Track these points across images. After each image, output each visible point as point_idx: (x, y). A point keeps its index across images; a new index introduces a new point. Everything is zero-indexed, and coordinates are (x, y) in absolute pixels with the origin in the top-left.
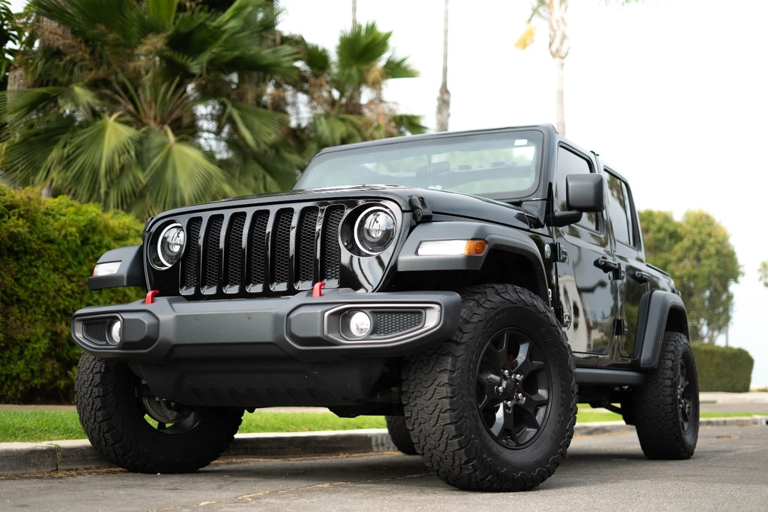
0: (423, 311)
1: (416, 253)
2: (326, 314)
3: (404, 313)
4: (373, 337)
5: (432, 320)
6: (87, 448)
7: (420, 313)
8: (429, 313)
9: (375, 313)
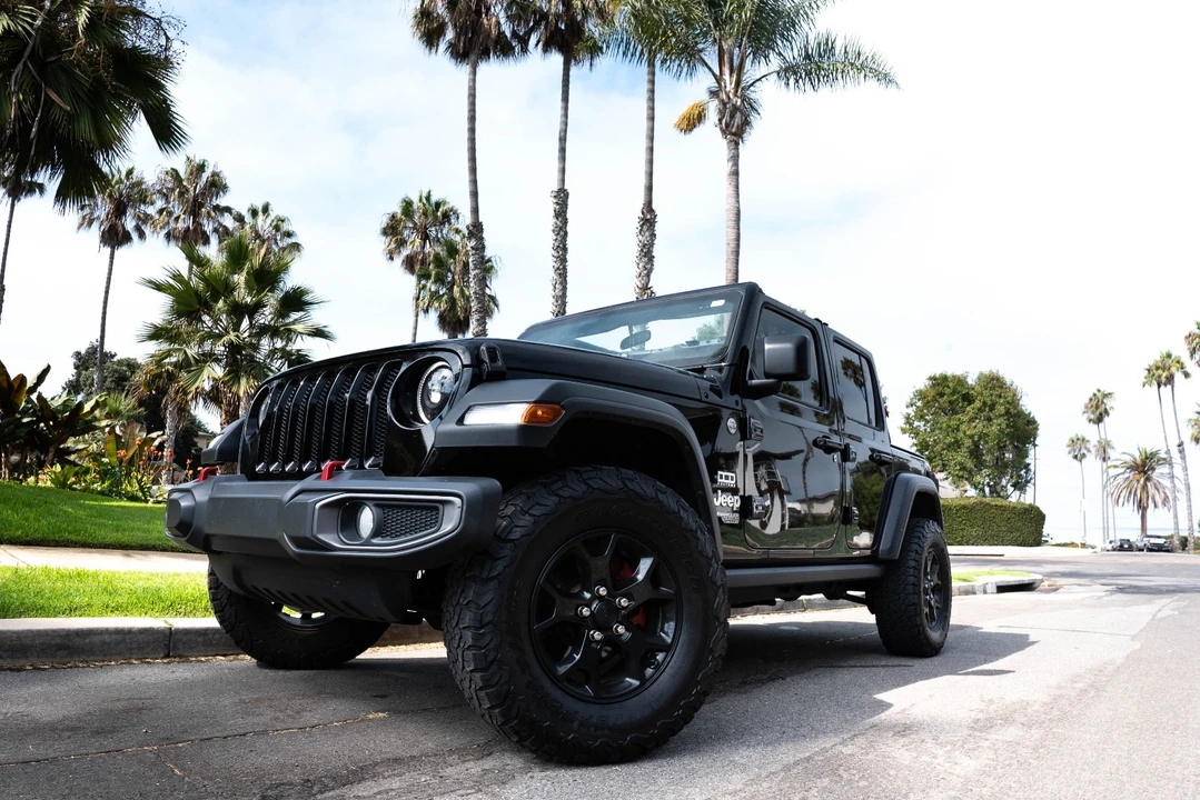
0: (440, 506)
1: (461, 421)
2: (318, 505)
3: (418, 508)
4: (374, 541)
5: (450, 522)
6: (213, 631)
7: (437, 509)
8: (448, 510)
9: (381, 505)
